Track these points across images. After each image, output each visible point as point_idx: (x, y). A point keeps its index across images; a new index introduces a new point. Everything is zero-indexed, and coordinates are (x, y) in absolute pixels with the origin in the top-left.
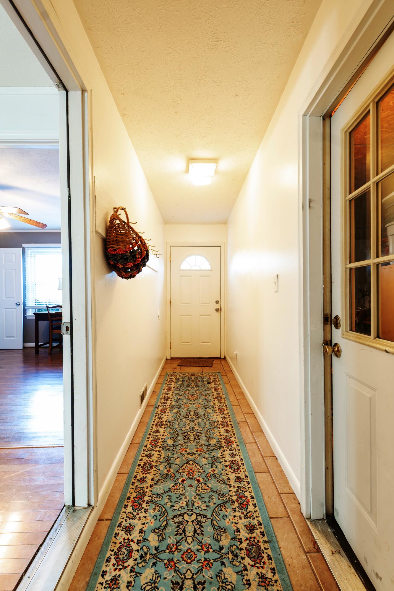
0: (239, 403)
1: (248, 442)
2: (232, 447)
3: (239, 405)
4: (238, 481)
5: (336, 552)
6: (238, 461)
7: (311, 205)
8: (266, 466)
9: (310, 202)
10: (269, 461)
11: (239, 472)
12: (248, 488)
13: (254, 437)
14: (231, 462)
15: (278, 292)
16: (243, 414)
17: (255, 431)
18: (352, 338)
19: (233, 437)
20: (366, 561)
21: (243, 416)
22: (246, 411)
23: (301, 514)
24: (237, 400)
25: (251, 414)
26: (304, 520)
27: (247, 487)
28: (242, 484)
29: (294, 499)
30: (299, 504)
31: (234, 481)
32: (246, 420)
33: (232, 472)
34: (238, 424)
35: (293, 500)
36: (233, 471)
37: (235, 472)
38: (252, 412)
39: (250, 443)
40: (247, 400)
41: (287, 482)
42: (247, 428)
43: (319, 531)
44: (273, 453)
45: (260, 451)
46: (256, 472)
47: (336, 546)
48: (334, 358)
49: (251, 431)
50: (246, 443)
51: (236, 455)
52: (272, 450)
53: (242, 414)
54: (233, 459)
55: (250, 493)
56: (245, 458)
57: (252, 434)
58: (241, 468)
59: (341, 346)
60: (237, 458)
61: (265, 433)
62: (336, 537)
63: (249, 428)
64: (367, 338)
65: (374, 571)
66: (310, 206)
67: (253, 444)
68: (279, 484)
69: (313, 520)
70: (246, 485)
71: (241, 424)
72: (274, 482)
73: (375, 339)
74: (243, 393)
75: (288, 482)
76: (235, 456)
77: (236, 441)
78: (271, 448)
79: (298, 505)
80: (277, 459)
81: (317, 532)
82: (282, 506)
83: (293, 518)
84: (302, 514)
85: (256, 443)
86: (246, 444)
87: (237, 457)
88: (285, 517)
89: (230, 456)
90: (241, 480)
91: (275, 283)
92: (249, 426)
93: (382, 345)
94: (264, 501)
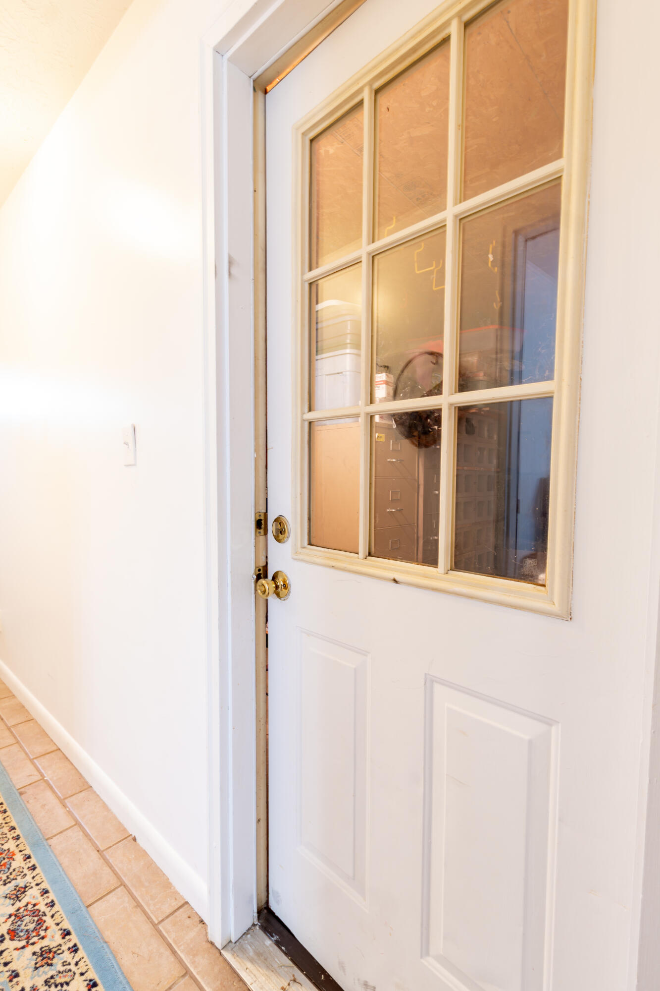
0: (15, 737)
1: (55, 832)
2: (11, 870)
3: (18, 742)
4: (44, 961)
5: (289, 985)
6: (33, 902)
7: (233, 271)
8: (112, 874)
9: (230, 263)
10: (117, 857)
11: (42, 933)
12: (77, 964)
13: (69, 812)
14: (13, 918)
15: (134, 465)
16: (32, 761)
17: (70, 793)
18: (318, 560)
19: (11, 840)
20: (342, 966)
21: (31, 766)
22: (39, 749)
23: (210, 945)
24: (9, 729)
25: (53, 755)
26: (218, 954)
27: (73, 962)
28: (57, 964)
29: (189, 917)
30: (202, 921)
31: (32, 970)
32: (42, 775)
33: (23, 947)
34: (21, 794)
35: (188, 921)
36: (24, 943)
37: (31, 941)
38: (54, 748)
39: (61, 832)
40: (36, 722)
41: (167, 885)
42: (49, 793)
43: (252, 961)
44: (125, 830)
45: (90, 840)
46: (90, 905)
47: (286, 969)
48: (273, 601)
49: (58, 797)
50: (51, 838)
51: (26, 887)
52: (120, 823)
53: (28, 762)
54: (18, 904)
55: (83, 978)
56: (53, 882)
57: (65, 806)
58: (47, 919)
59: (289, 576)
60: (33, 895)
61: (95, 787)
62: (282, 951)
63: (54, 792)
64: (351, 557)
65: (359, 980)
66: (230, 274)
67: (69, 833)
68: (150, 902)
69: (236, 942)
70: (69, 960)
71: (30, 791)
72: (139, 905)
73: (366, 558)
74: (23, 707)
75: (170, 883)
76: (25, 892)
77: (21, 847)
78: (116, 818)
79: (201, 925)
80: (135, 839)
81: (249, 965)
82: (168, 953)
83: (196, 967)
84: (212, 943)
85: (77, 823)
86: (50, 841)
87: (29, 892)
88: (179, 978)
89: (8, 900)
90: (51, 956)
91: (126, 443)
92: (51, 788)
93: (385, 569)
94: (123, 973)
